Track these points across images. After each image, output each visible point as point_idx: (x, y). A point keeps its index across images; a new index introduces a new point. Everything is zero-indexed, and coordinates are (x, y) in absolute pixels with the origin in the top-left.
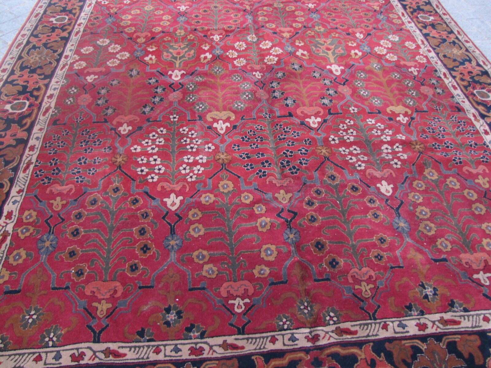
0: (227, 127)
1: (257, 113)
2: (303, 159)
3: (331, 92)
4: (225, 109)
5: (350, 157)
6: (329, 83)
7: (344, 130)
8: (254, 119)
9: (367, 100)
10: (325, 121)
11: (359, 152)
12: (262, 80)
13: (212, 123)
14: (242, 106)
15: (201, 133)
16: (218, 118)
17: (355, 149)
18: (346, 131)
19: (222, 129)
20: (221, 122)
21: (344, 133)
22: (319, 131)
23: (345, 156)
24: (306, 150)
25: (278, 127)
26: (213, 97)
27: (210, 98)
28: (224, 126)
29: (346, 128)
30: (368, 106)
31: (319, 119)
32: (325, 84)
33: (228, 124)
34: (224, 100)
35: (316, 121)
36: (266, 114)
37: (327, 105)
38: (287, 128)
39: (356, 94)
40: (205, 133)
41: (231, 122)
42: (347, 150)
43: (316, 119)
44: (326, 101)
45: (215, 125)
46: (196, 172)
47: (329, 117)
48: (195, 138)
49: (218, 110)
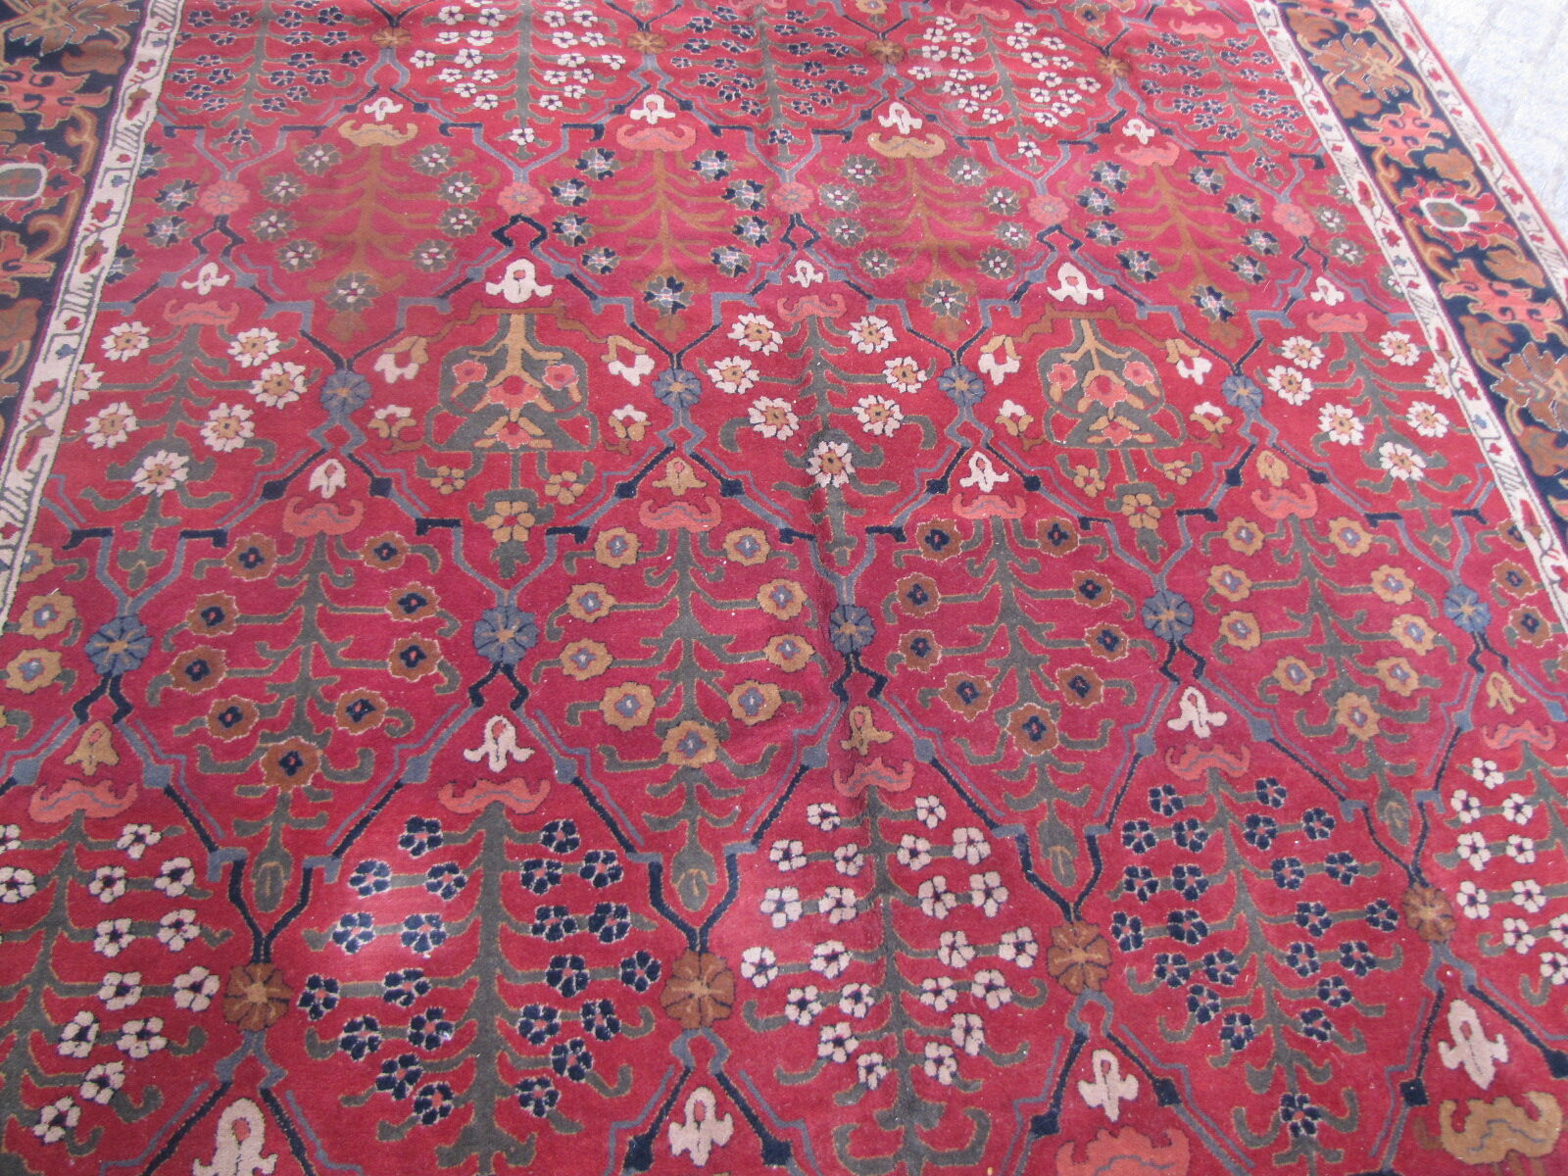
0: (887, 115)
1: (809, 144)
2: (699, 29)
3: (570, 193)
4: (899, 164)
5: (587, 24)
6: (566, 224)
7: (577, 82)
8: (817, 132)
9: (463, 167)
10: (620, 109)
11: (557, 34)
12: (793, 254)
13: (926, 129)
14: (852, 171)
15: (950, 107)
16: (913, 140)
17: (563, 40)
18: (571, 81)
19: (899, 113)
20: (905, 130)
21: (577, 75)
22: (644, 84)
23: (596, 27)
24: (688, 47)
25: (751, 107)
26: (939, 202)
27: (948, 198)
28: (893, 119)
29: (568, 89)
30: (472, 147)
31: (635, 114)
32: (579, 222)
33: (885, 123)
34: (905, 191)
35: (645, 112)
36: (782, 142)
37: (601, 152)
38: (729, 97)
39: (490, 186)
40: (936, 106)
41: (877, 127)
42: (584, 39)
43: (644, 118)
44: (599, 164)
45: (918, 123)
46: (939, 32)
47: (605, 120)
48: (961, 96)
49: (918, 163)
